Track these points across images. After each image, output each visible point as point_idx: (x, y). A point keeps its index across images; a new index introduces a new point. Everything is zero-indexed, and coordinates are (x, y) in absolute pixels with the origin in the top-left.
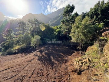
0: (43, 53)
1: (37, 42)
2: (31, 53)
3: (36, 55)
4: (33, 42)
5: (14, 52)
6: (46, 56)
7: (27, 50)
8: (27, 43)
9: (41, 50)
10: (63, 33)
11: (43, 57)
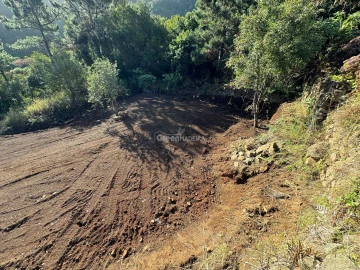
0: (136, 126)
1: (110, 87)
2: (93, 125)
3: (115, 134)
4: (93, 86)
5: (32, 120)
6: (146, 134)
7: (76, 114)
8: (71, 88)
9: (127, 115)
10: (204, 51)
11: (135, 139)
